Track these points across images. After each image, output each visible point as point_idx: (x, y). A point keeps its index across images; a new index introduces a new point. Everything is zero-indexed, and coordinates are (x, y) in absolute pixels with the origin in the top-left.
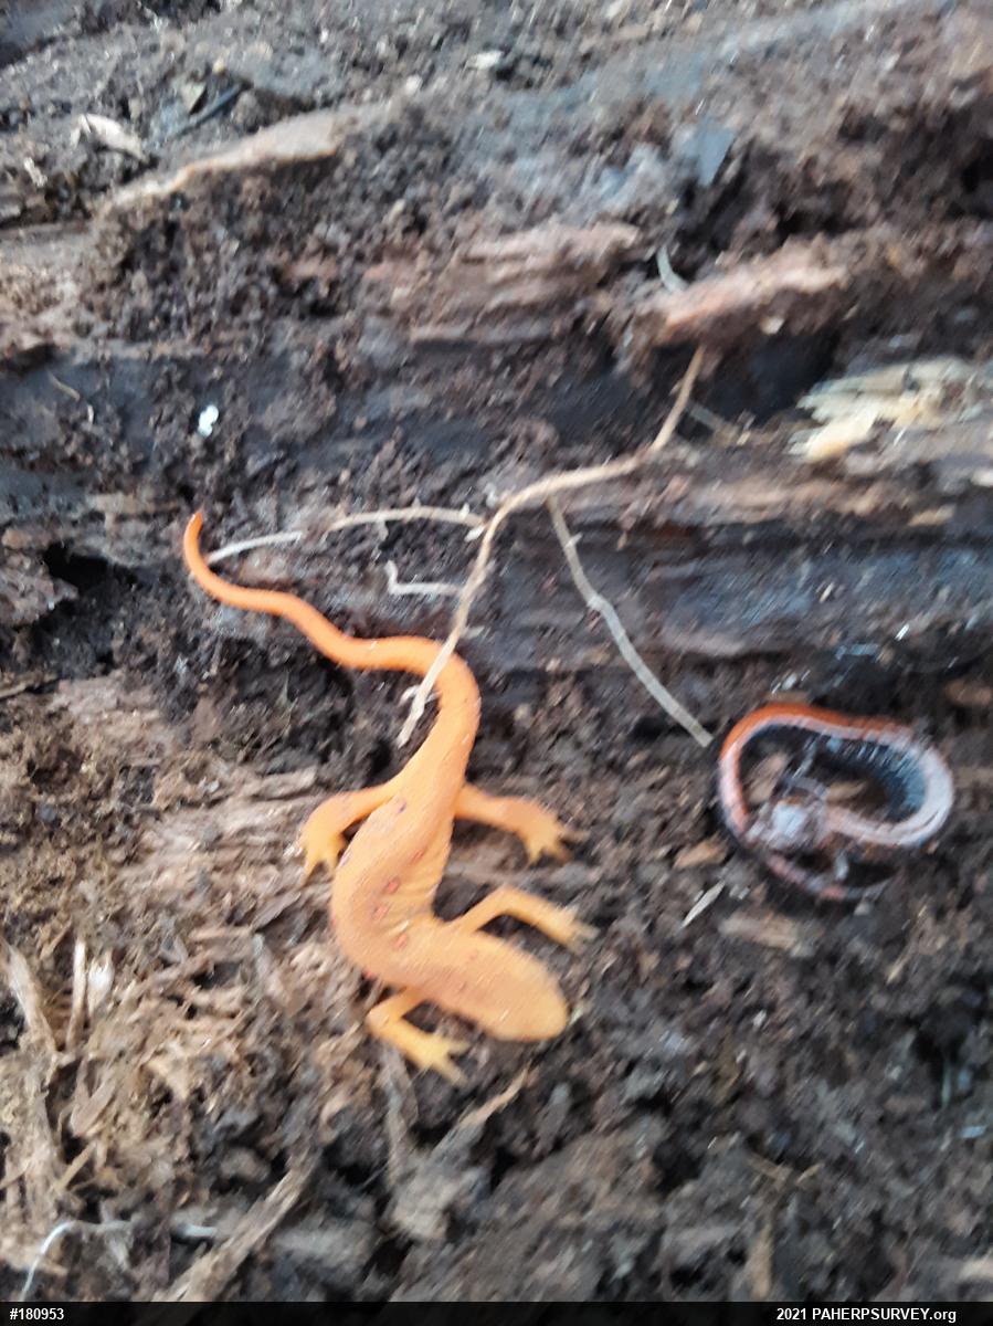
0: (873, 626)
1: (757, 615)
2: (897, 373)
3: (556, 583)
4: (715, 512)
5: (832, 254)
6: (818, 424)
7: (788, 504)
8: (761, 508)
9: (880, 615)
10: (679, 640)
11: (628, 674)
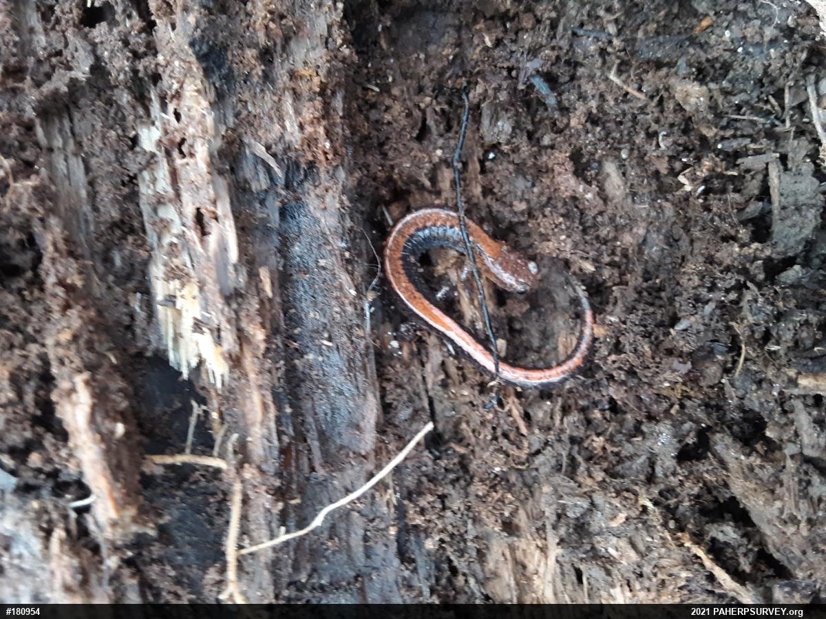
0: (350, 309)
1: (348, 387)
2: (162, 312)
3: (331, 538)
4: (269, 441)
5: (64, 385)
6: (201, 363)
7: (260, 387)
8: (265, 406)
9: (342, 305)
10: (368, 440)
11: (397, 470)
